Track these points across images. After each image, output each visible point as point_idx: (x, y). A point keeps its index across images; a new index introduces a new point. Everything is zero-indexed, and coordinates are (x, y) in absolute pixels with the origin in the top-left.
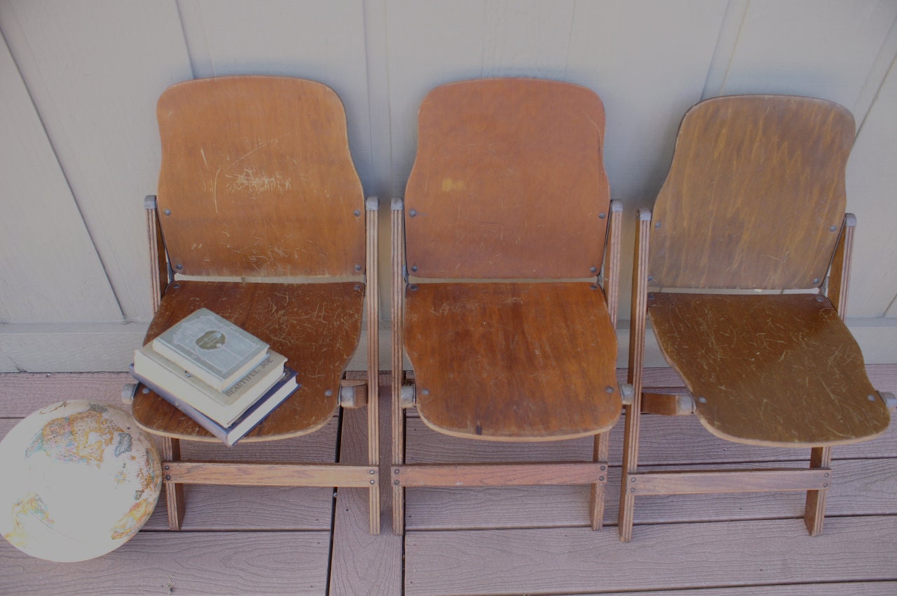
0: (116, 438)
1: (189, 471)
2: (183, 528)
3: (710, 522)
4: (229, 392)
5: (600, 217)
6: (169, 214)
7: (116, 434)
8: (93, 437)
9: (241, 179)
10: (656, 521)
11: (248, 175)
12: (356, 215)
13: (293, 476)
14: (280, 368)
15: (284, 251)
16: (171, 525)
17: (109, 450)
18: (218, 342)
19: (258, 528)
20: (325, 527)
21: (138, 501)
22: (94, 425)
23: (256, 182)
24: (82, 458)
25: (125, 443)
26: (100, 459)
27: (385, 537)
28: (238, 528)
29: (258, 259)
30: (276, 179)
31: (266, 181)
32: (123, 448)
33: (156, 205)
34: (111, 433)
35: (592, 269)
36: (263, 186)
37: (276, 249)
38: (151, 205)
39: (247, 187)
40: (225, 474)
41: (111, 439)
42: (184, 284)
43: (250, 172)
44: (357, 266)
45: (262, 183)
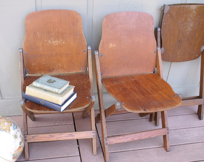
0: (13, 125)
1: (33, 137)
2: (30, 160)
3: (196, 143)
4: (61, 94)
5: (154, 52)
6: (26, 54)
7: (12, 123)
8: (6, 124)
9: (50, 41)
10: (180, 144)
11: (51, 40)
12: (85, 51)
13: (68, 136)
14: (73, 90)
15: (61, 65)
16: (26, 158)
17: (11, 128)
18: (53, 82)
19: (55, 157)
20: (78, 155)
21: (21, 146)
22: (5, 120)
23: (54, 42)
24: (4, 130)
25: (15, 126)
26: (9, 130)
27: (98, 156)
28: (48, 158)
29: (53, 68)
30: (60, 41)
31: (57, 42)
32: (15, 127)
33: (23, 51)
34: (11, 123)
35: (153, 69)
36: (56, 43)
37: (59, 64)
38: (21, 51)
39: (51, 44)
40: (45, 137)
41: (11, 124)
42: (29, 77)
43: (52, 39)
44: (84, 68)
45: (56, 42)
